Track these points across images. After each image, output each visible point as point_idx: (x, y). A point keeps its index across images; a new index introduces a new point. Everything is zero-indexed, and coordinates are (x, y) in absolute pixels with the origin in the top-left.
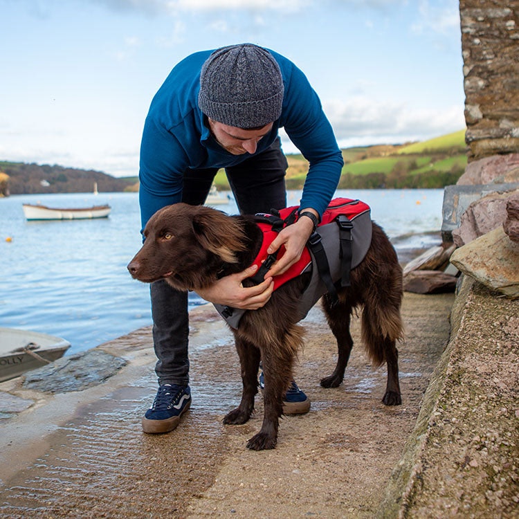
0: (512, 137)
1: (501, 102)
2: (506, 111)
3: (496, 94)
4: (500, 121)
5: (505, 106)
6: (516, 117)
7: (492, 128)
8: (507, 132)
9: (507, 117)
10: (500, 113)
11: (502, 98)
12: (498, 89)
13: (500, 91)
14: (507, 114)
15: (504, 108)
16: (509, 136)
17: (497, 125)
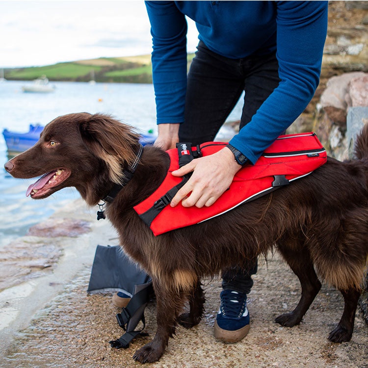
0: (347, 54)
1: (341, 20)
2: (344, 29)
3: (338, 12)
4: (338, 38)
5: (345, 25)
6: (353, 35)
7: (330, 45)
8: (344, 49)
9: (345, 35)
10: (339, 31)
11: (343, 16)
12: (341, 7)
13: (341, 10)
14: (346, 32)
15: (343, 26)
16: (344, 53)
17: (335, 42)
